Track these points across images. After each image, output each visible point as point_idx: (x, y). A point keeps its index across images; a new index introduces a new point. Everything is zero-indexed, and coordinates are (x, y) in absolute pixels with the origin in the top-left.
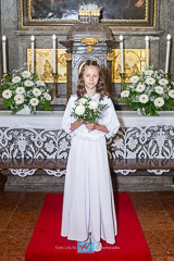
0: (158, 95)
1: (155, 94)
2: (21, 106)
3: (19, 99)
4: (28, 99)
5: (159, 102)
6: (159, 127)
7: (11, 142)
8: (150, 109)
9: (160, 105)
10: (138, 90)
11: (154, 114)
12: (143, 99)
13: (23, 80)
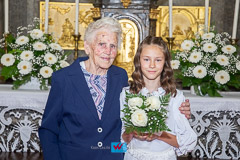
0: (220, 68)
1: (215, 66)
2: (27, 77)
3: (25, 68)
4: (38, 67)
5: (222, 77)
6: (222, 113)
7: (10, 127)
8: (209, 87)
9: (223, 82)
10: (192, 59)
11: (214, 94)
12: (199, 72)
13: (32, 41)
